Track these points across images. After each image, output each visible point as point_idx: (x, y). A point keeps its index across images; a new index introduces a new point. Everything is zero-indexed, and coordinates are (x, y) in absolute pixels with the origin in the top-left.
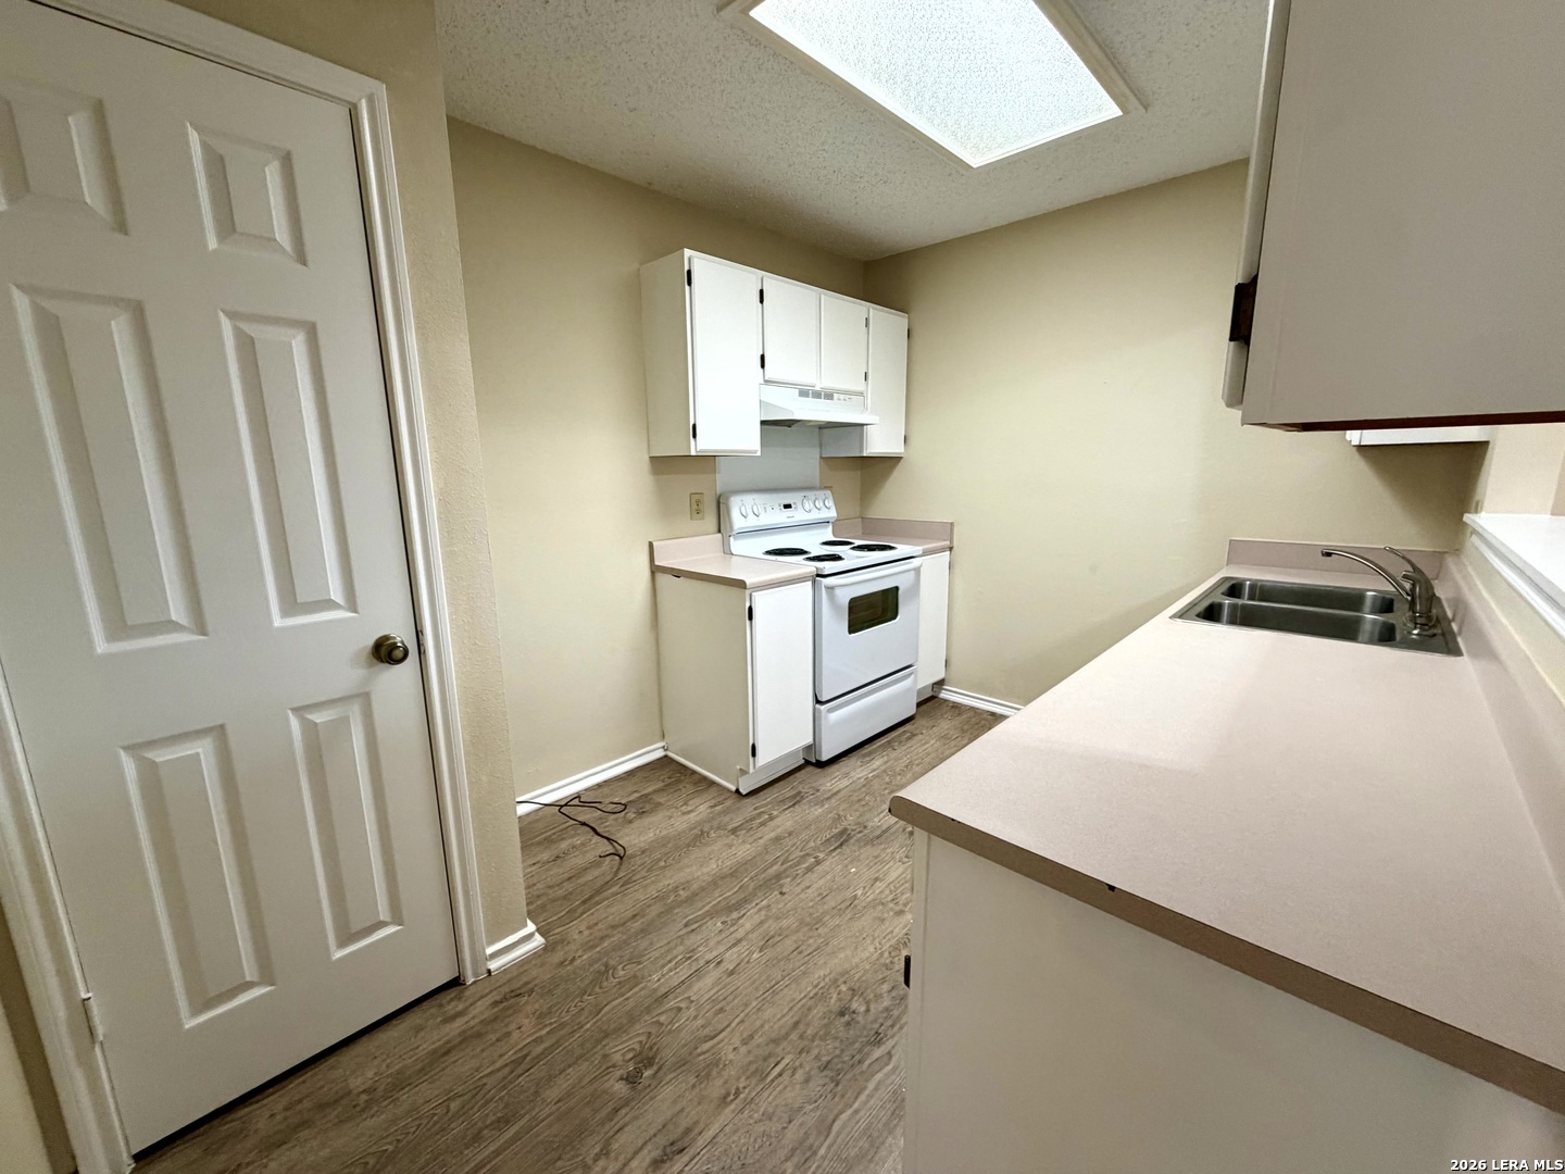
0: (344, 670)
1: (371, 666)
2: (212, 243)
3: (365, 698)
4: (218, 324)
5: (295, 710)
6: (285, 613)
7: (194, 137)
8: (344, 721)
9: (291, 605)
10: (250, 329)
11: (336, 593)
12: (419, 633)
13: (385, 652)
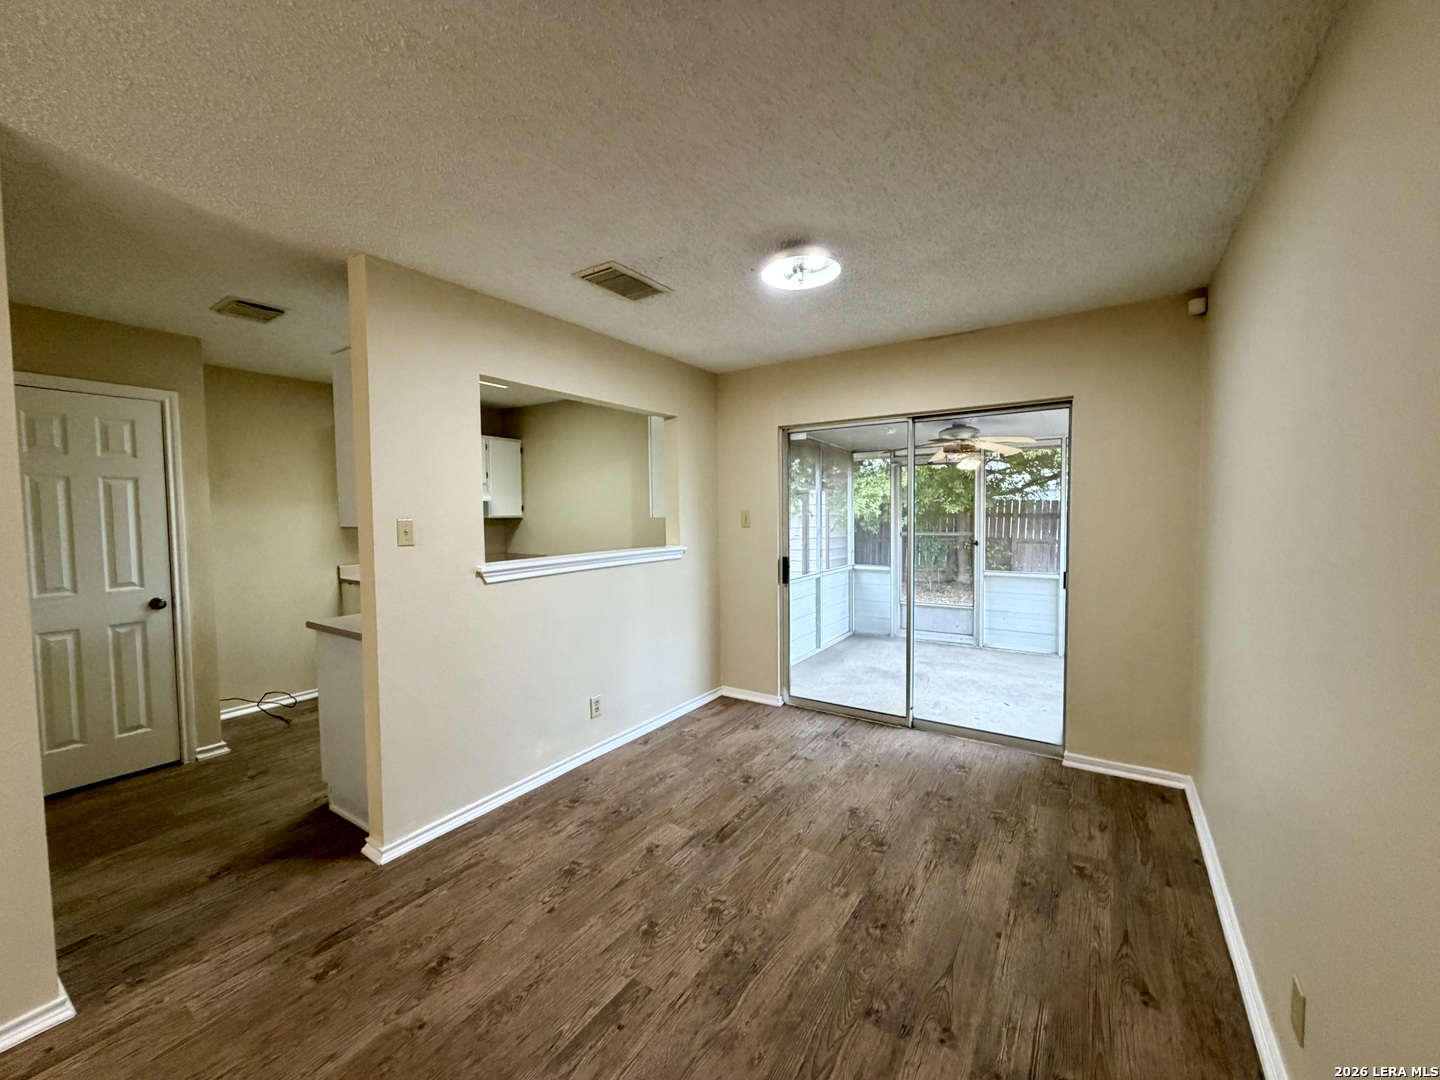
0: (137, 612)
1: (147, 610)
2: (99, 453)
3: (143, 624)
4: (97, 482)
5: (112, 626)
6: (111, 587)
7: (97, 420)
8: (132, 633)
9: (114, 583)
10: (111, 482)
11: (135, 579)
12: (173, 598)
13: (156, 604)
